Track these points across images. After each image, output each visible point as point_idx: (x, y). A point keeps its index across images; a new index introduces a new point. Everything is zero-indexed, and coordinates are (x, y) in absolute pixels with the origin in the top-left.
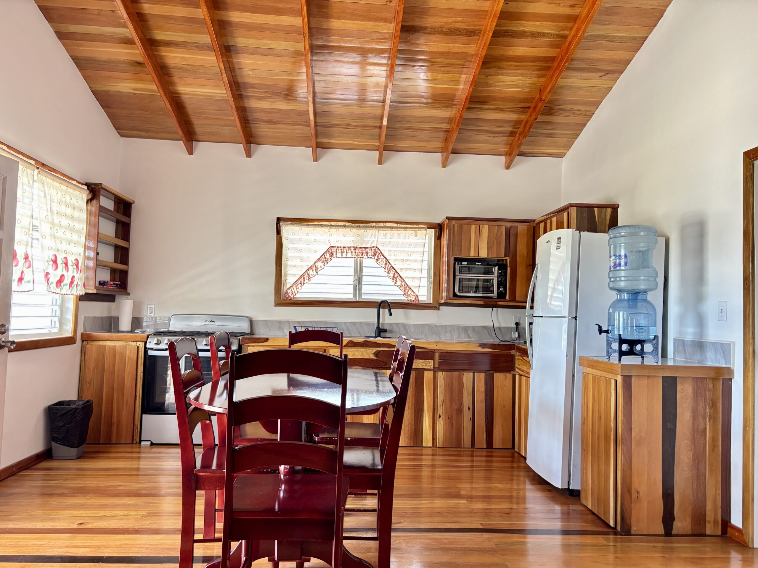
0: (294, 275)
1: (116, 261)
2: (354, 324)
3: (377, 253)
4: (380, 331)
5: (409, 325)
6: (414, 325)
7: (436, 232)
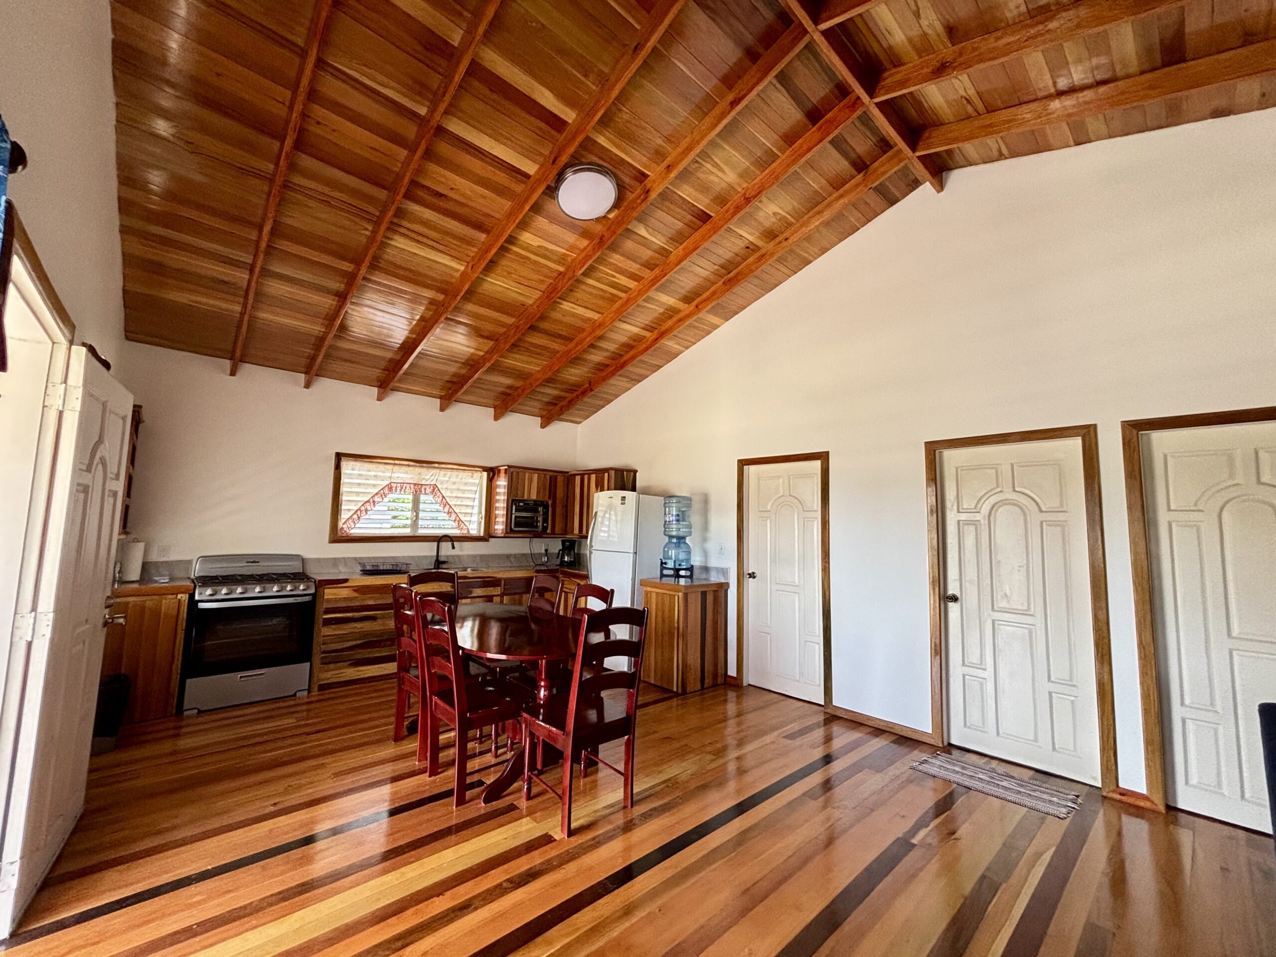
0: (349, 510)
2: (412, 557)
3: (435, 489)
4: (439, 563)
5: (463, 556)
6: (467, 556)
7: (488, 475)
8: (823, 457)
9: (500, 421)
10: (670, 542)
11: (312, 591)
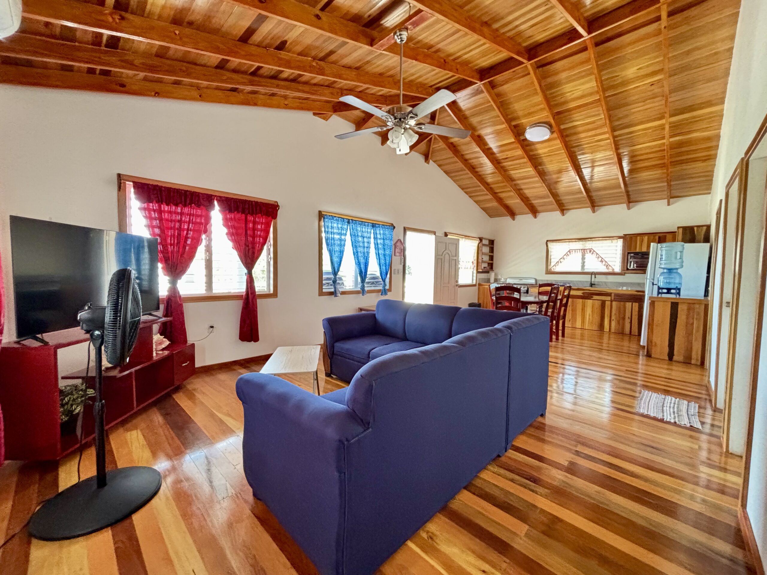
0: (554, 262)
1: (489, 260)
2: (580, 281)
3: (592, 251)
4: (592, 285)
5: (608, 282)
6: (610, 282)
9: (632, 209)
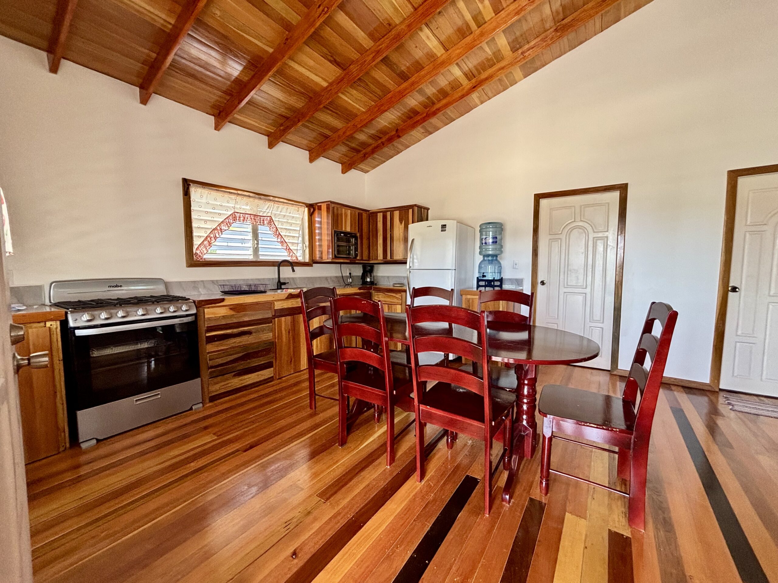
0: (200, 236)
3: (270, 221)
4: (281, 284)
5: (296, 278)
6: (299, 278)
7: (309, 210)
8: (623, 189)
9: (314, 163)
10: (484, 260)
11: (194, 311)
